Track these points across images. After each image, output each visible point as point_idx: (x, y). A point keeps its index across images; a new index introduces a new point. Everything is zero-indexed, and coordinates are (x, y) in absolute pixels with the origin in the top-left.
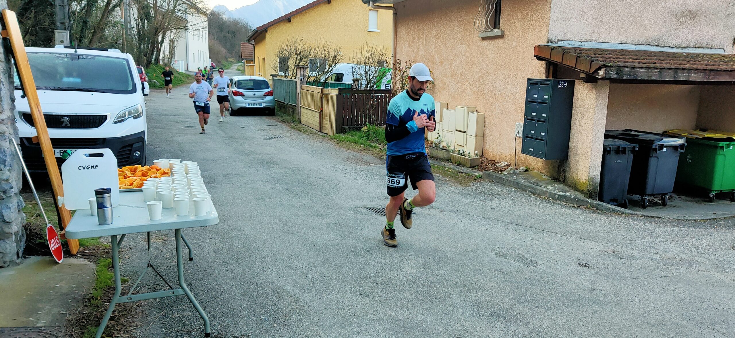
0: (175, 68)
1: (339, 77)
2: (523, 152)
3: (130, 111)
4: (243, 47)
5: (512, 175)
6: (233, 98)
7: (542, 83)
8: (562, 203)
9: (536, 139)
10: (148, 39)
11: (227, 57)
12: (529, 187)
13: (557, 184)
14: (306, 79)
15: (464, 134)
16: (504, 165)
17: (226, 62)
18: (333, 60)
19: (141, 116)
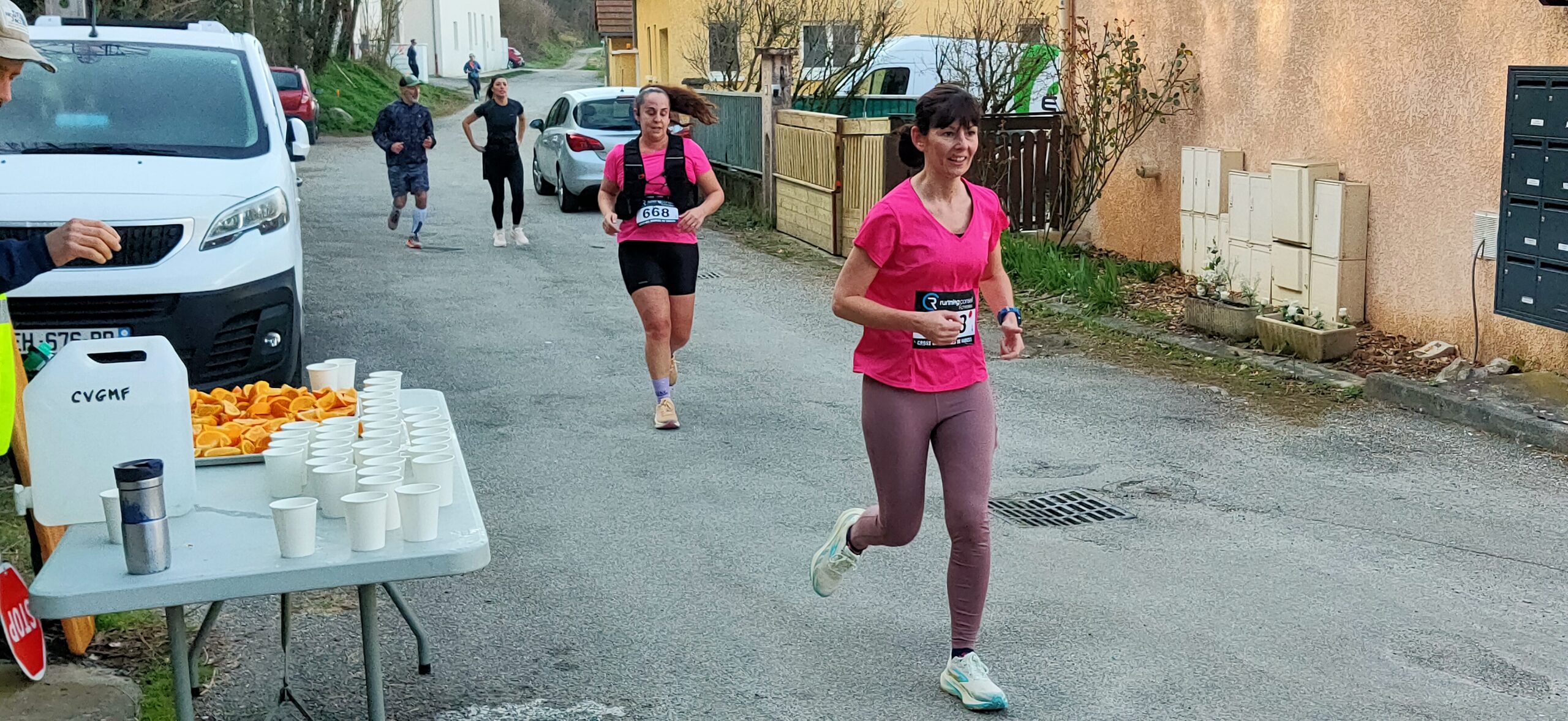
1: (896, 79)
2: (1499, 308)
3: (248, 211)
5: (1463, 386)
6: (570, 157)
7: (1561, 79)
9: (1544, 265)
11: (556, 28)
12: (1523, 426)
14: (789, 92)
15: (1300, 253)
16: (1437, 351)
17: (553, 46)
18: (876, 28)
19: (284, 225)
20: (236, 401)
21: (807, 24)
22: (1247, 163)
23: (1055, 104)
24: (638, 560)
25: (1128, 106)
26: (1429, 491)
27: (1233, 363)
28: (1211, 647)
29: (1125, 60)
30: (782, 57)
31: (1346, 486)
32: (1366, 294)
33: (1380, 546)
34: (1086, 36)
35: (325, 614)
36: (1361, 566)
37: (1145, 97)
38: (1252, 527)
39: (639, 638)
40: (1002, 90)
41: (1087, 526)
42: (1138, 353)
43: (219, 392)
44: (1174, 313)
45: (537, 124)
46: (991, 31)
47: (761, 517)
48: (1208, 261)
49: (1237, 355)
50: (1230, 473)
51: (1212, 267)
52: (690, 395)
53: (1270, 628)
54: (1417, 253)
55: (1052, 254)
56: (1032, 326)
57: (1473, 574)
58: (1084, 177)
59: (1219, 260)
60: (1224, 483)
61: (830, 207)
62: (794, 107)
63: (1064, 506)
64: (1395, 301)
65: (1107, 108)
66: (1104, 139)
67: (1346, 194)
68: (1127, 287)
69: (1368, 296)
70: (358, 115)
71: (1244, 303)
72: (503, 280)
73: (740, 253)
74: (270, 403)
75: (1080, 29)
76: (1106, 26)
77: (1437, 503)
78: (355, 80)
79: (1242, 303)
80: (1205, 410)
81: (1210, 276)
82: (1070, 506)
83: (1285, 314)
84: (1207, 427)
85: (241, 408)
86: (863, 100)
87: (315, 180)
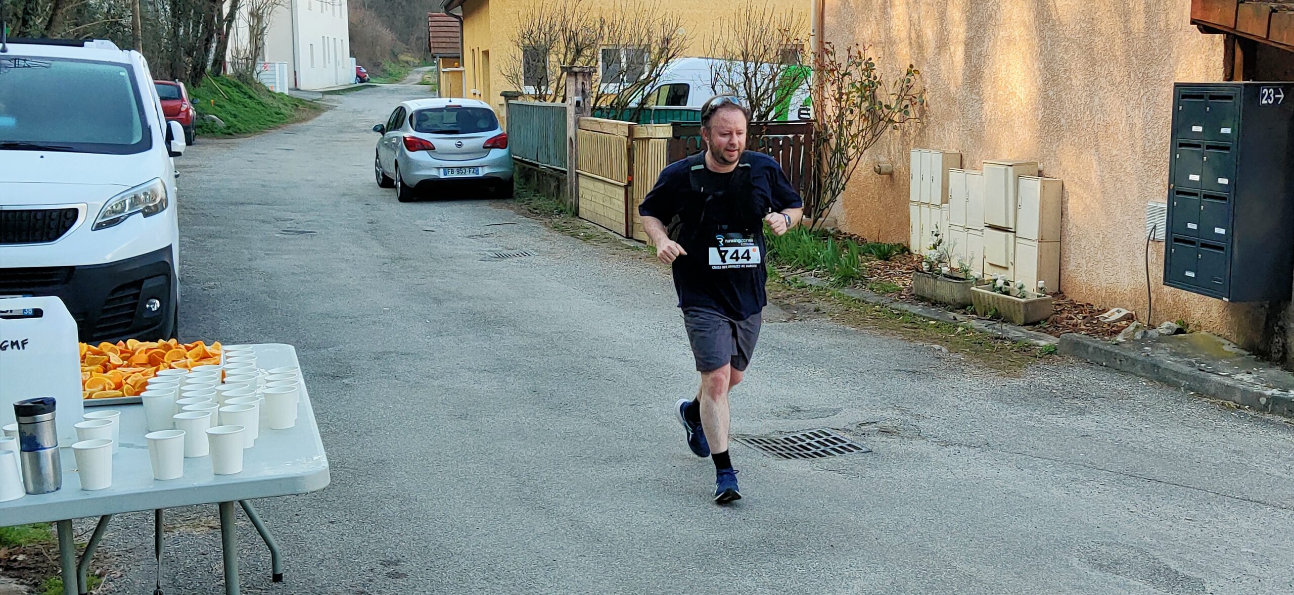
0: (263, 82)
1: (679, 93)
2: (1167, 281)
3: (135, 197)
4: (434, 24)
5: (1138, 344)
6: (406, 156)
7: (1216, 93)
8: (1278, 418)
9: (1203, 245)
10: (195, 12)
11: (396, 50)
12: (1185, 376)
13: (1264, 368)
14: (589, 102)
15: (1007, 236)
16: (1118, 316)
17: (393, 65)
18: (662, 51)
19: (163, 209)
20: (119, 353)
21: (605, 48)
22: (964, 162)
23: (809, 114)
24: (459, 487)
25: (867, 116)
26: (1110, 430)
27: (952, 325)
28: (930, 556)
29: (864, 78)
30: (584, 76)
31: (1043, 426)
32: (1060, 270)
33: (1069, 474)
34: (832, 58)
35: (195, 533)
36: (1054, 490)
37: (881, 108)
38: (966, 459)
39: (458, 552)
40: (765, 102)
41: (831, 458)
42: (875, 318)
43: (105, 346)
44: (904, 285)
45: (379, 129)
46: (755, 54)
47: (561, 452)
48: (932, 243)
49: (955, 319)
50: (948, 415)
51: (935, 247)
52: (505, 352)
53: (978, 540)
54: (1101, 236)
55: (805, 237)
56: (788, 296)
57: (1145, 497)
58: (832, 173)
59: (940, 241)
60: (943, 423)
61: (622, 198)
62: (591, 116)
63: (813, 442)
64: (1084, 275)
65: (850, 117)
66: (848, 143)
67: (1043, 187)
68: (866, 264)
69: (1062, 271)
70: (228, 120)
71: (961, 277)
72: (351, 258)
73: (548, 236)
74: (148, 354)
75: (827, 52)
76: (849, 50)
77: (1117, 440)
78: (227, 92)
79: (960, 277)
80: (929, 364)
81: (933, 255)
82: (818, 442)
83: (994, 286)
84: (930, 377)
85: (123, 359)
86: (650, 110)
87: (192, 175)
